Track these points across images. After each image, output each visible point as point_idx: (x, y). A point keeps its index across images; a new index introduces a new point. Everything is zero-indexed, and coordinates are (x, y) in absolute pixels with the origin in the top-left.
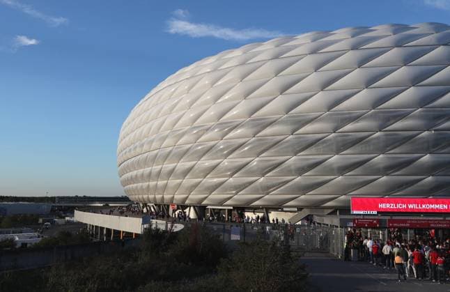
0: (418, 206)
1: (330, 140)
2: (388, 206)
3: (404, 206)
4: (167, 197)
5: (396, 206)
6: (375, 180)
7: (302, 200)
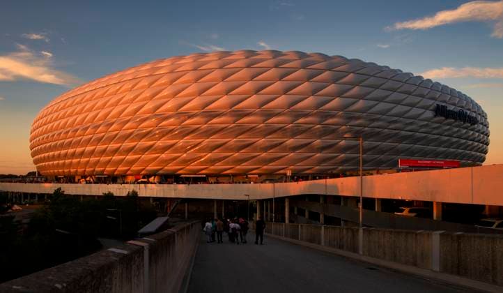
1: (289, 128)
4: (73, 170)
6: (312, 156)
7: (238, 169)
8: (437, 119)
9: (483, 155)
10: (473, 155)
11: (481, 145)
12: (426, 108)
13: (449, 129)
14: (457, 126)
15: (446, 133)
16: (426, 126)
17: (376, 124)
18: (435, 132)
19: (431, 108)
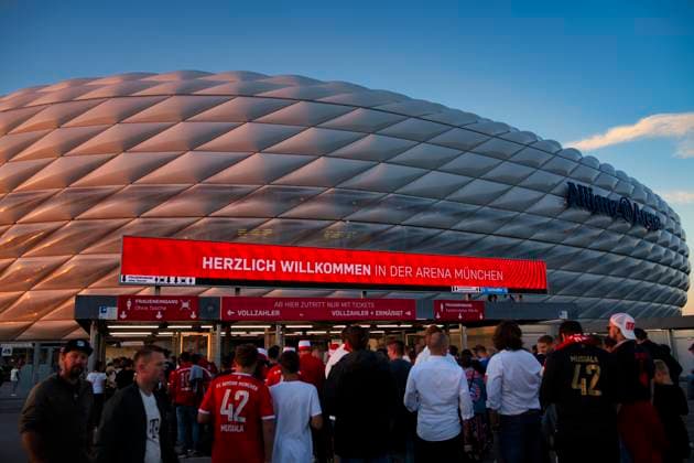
0: (305, 267)
2: (228, 263)
3: (271, 266)
5: (249, 265)
8: (572, 213)
9: (680, 291)
10: (660, 292)
11: (675, 271)
12: (545, 189)
13: (600, 237)
14: (618, 232)
15: (595, 244)
16: (547, 226)
17: (422, 218)
18: (570, 240)
19: (556, 190)
